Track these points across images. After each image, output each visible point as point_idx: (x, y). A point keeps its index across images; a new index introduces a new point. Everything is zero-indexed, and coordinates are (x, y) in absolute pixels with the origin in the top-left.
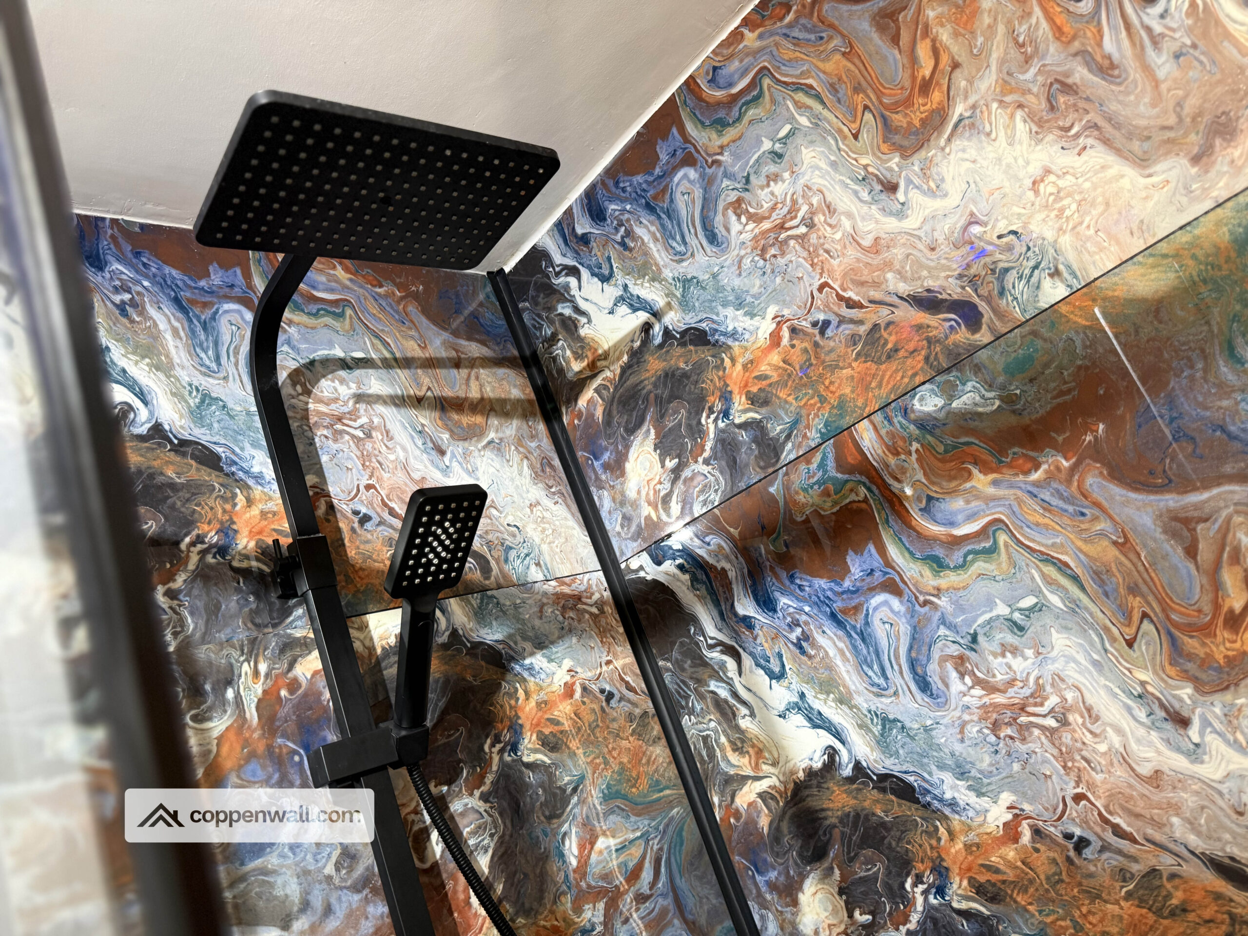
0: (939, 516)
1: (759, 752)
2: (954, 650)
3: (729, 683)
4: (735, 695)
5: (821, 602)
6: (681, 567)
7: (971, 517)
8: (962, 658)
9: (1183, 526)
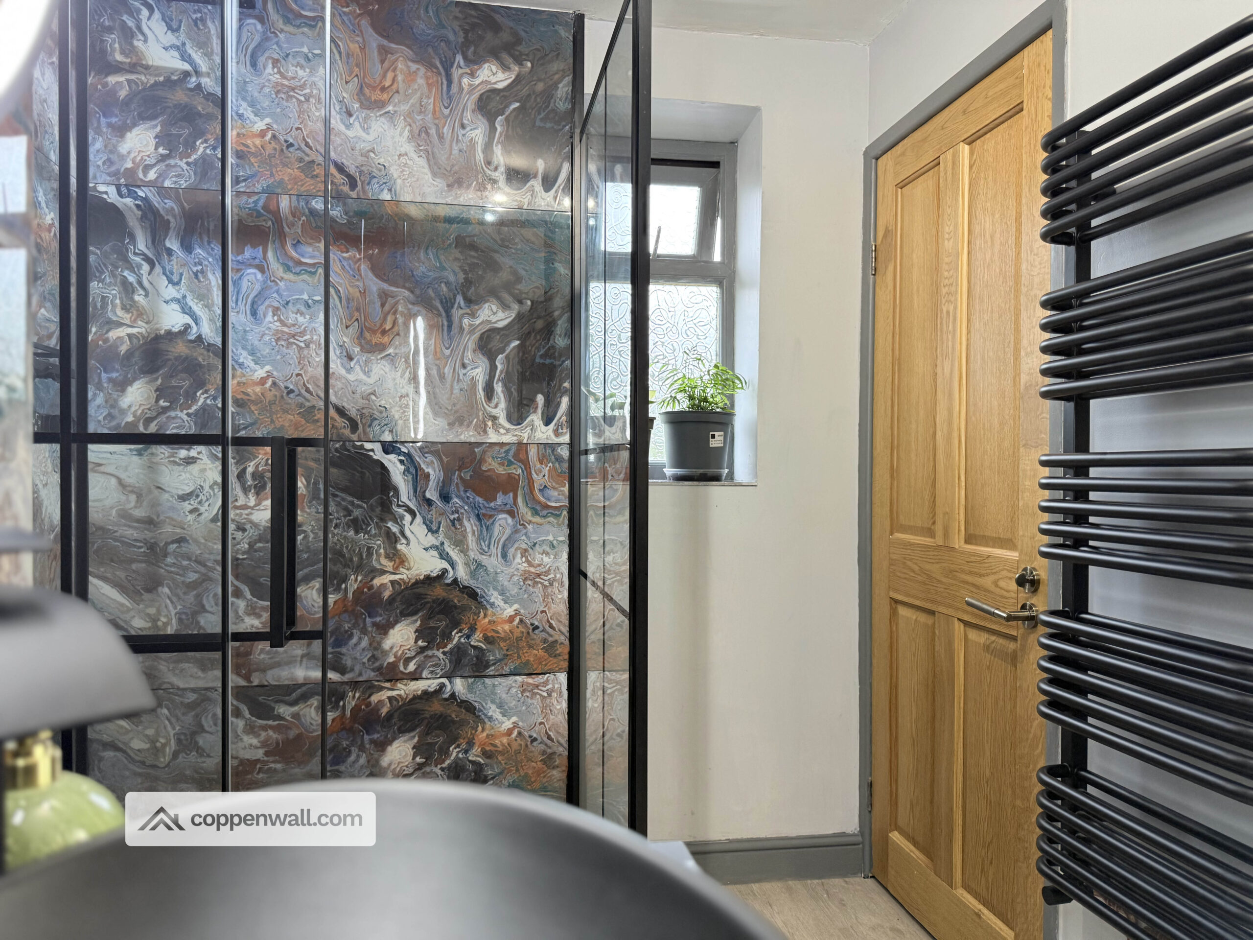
0: (299, 250)
1: (140, 315)
2: (276, 304)
3: (139, 276)
4: (140, 283)
6: (138, 206)
7: (312, 257)
8: (278, 309)
9: (384, 296)
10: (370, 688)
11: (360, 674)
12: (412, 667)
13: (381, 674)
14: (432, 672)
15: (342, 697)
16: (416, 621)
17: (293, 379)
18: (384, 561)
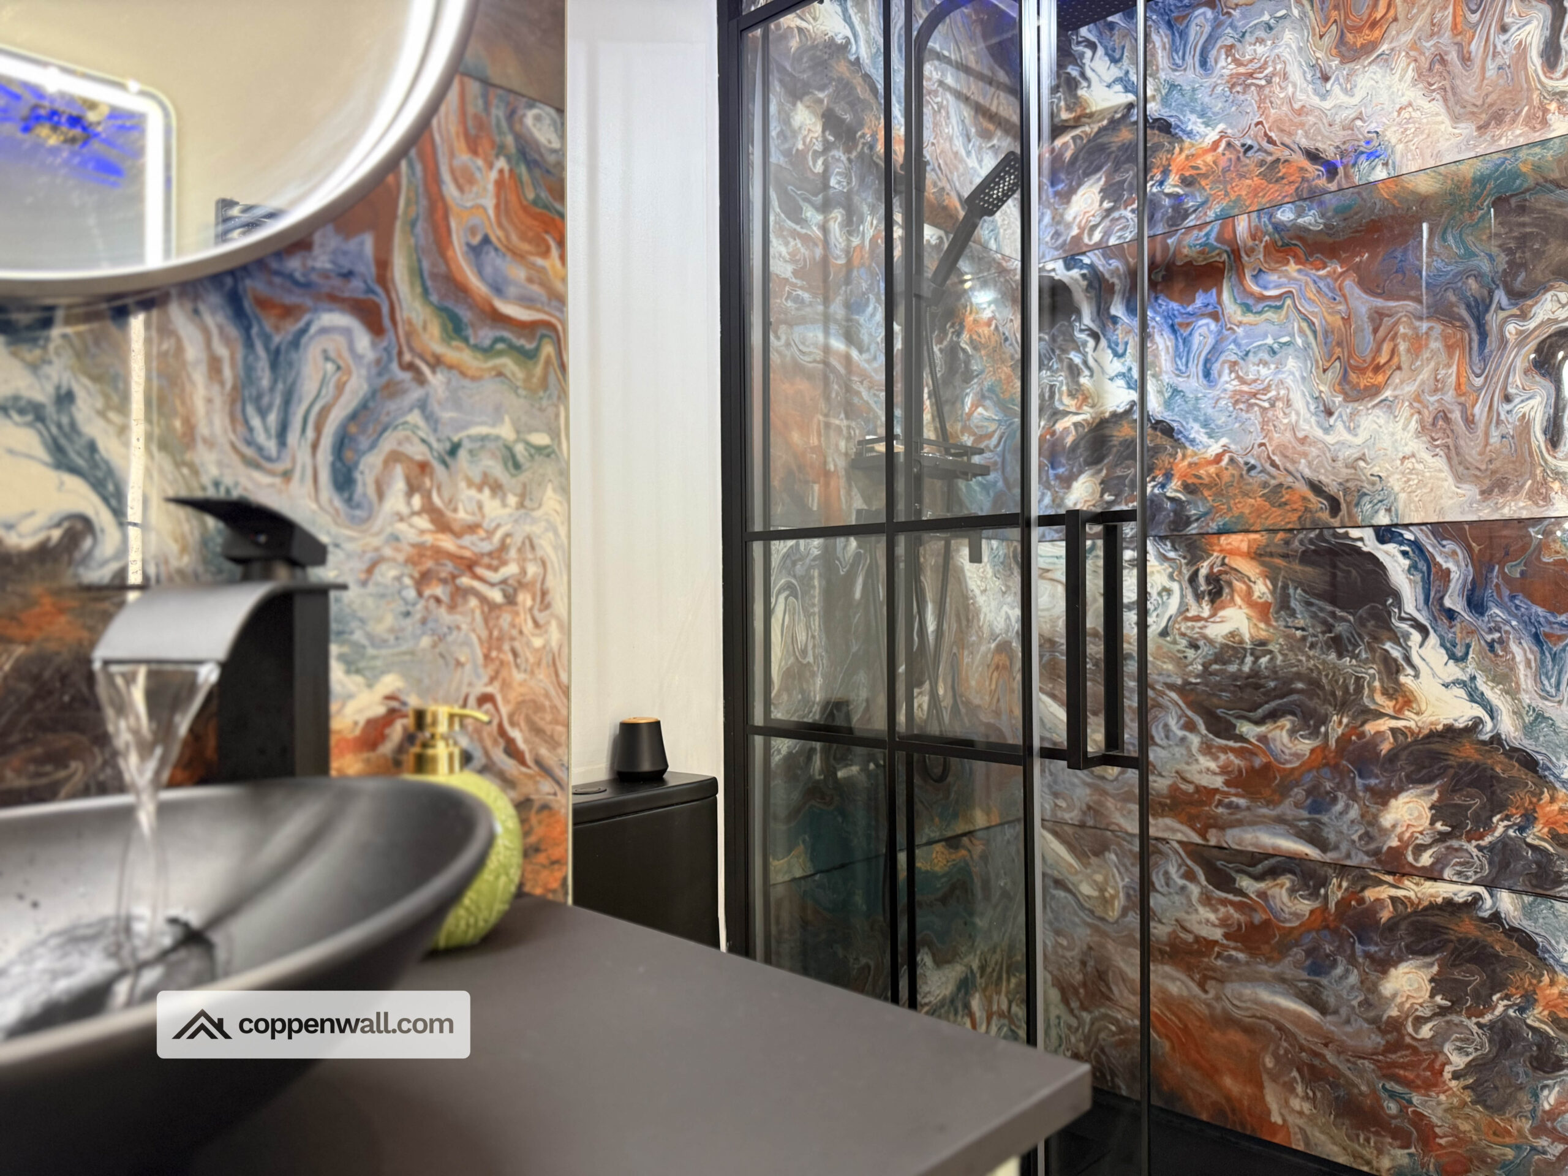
0: (1261, 282)
1: (1085, 399)
2: (1233, 358)
3: (1085, 355)
4: (1085, 363)
5: (1169, 317)
6: (1084, 276)
7: (1277, 286)
8: (1235, 363)
9: (1378, 317)
10: (1363, 879)
11: (1348, 856)
12: (1426, 859)
13: (1379, 861)
14: (1459, 873)
15: (1324, 882)
16: (1432, 792)
17: (1255, 452)
18: (1380, 699)
